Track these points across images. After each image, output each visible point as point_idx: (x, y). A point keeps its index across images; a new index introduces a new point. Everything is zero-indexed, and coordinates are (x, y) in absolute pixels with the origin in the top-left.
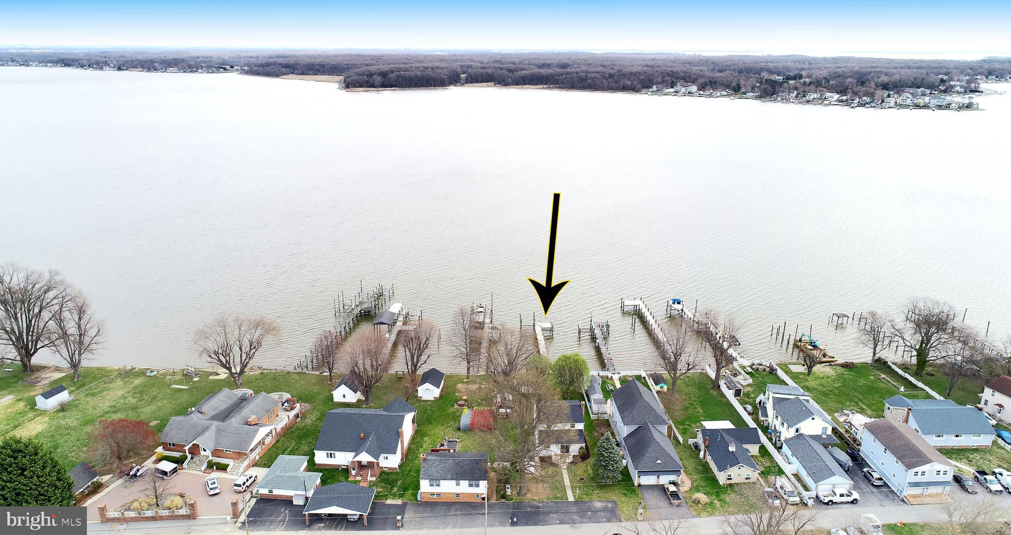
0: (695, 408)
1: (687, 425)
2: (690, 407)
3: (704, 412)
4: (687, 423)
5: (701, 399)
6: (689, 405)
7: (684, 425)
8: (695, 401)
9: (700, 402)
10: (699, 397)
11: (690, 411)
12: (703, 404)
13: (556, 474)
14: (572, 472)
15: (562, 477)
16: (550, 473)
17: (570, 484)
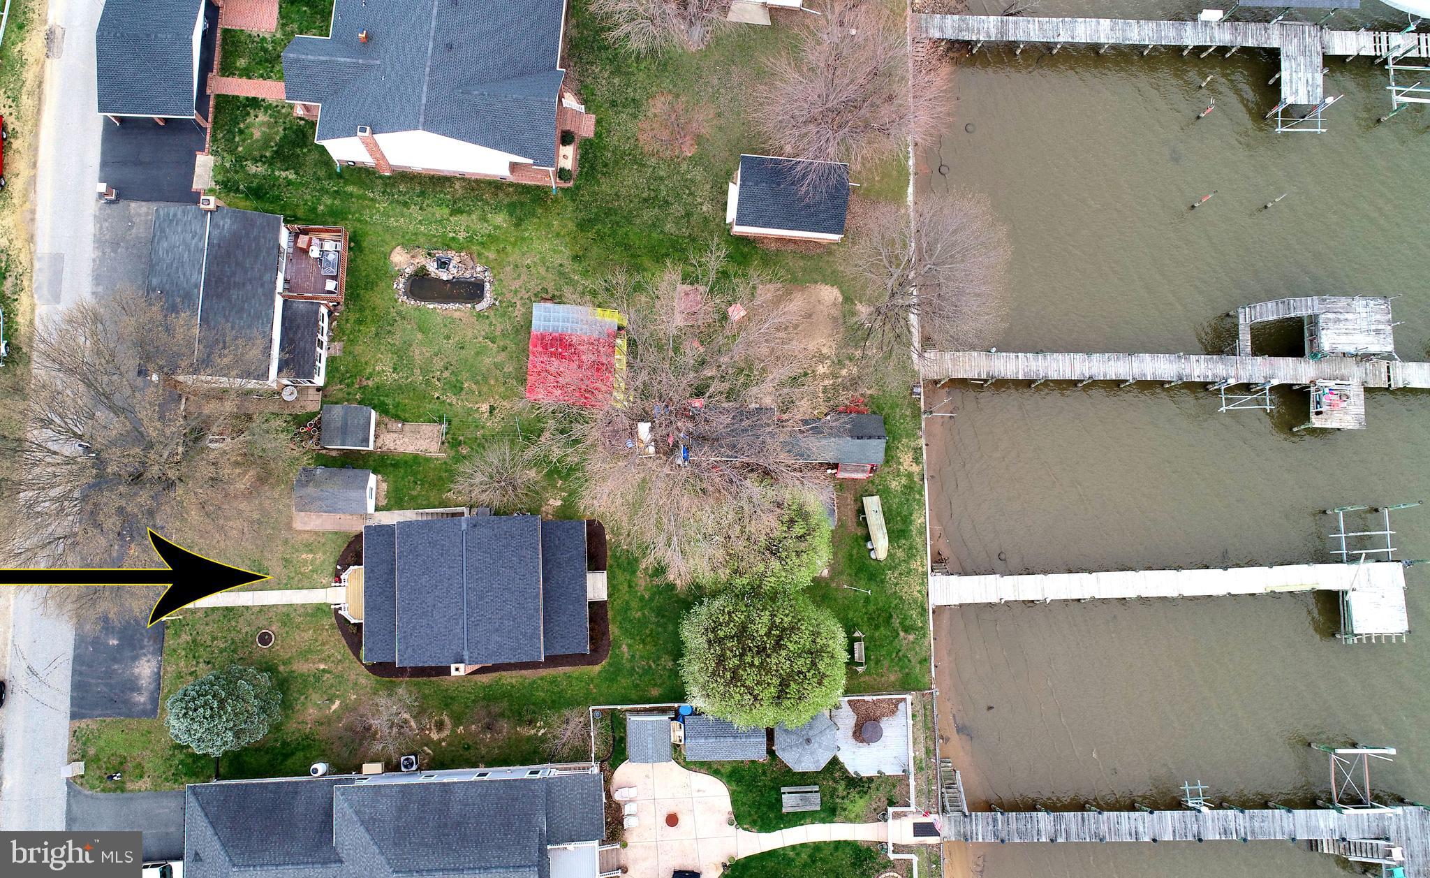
13: (300, 573)
14: (307, 614)
15: (287, 587)
16: (304, 556)
17: (250, 604)
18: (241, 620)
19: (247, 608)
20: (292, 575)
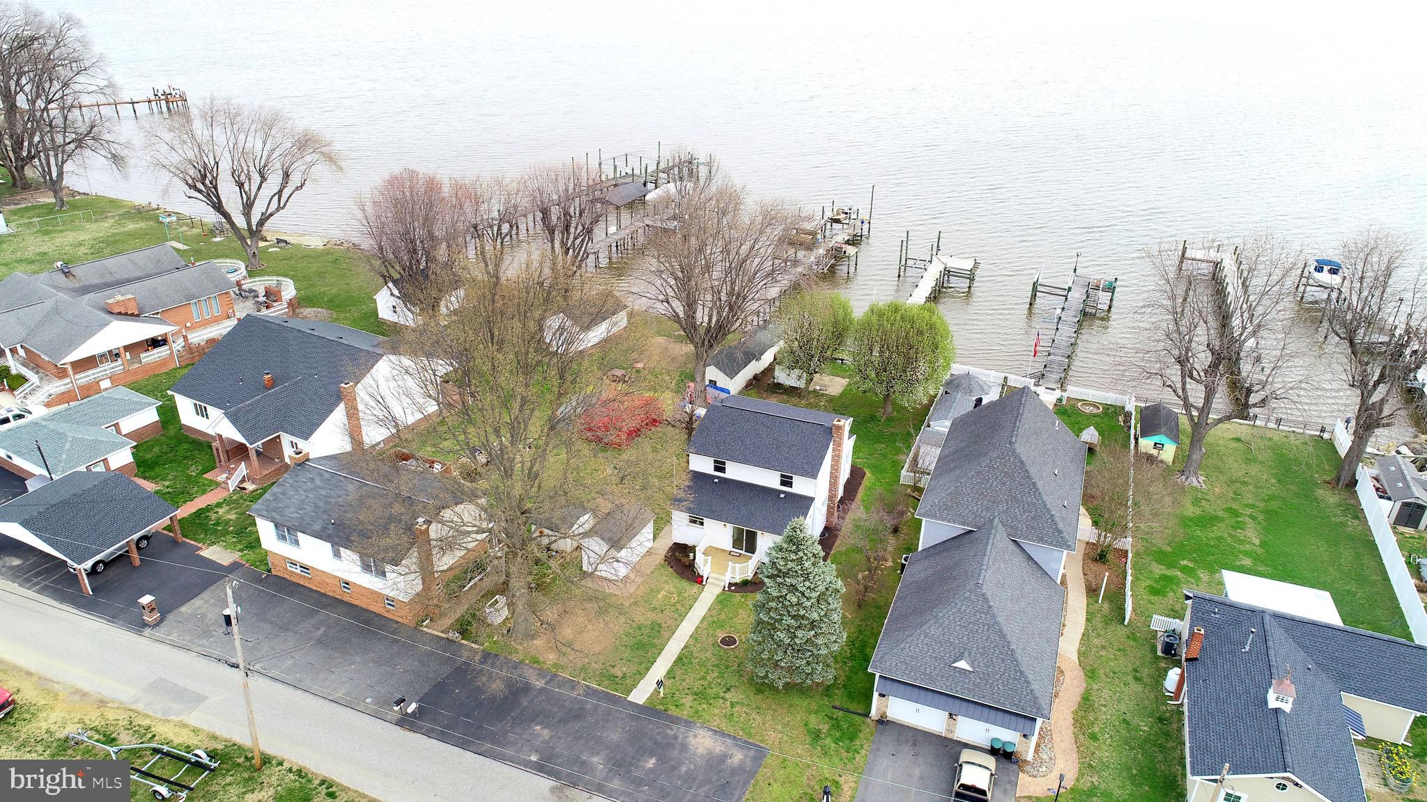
0: (1240, 526)
1: (1184, 570)
2: (1222, 520)
3: (1263, 544)
4: (1185, 562)
5: (1274, 505)
6: (1221, 514)
7: (1171, 566)
8: (1252, 506)
9: (1266, 512)
10: (1272, 498)
11: (1219, 530)
12: (1272, 518)
13: (675, 604)
14: (721, 610)
15: (682, 616)
16: (660, 596)
17: (683, 645)
18: (695, 655)
19: (685, 647)
20: (673, 609)
